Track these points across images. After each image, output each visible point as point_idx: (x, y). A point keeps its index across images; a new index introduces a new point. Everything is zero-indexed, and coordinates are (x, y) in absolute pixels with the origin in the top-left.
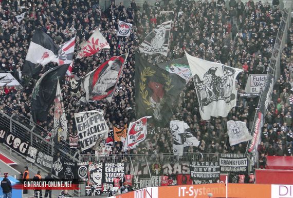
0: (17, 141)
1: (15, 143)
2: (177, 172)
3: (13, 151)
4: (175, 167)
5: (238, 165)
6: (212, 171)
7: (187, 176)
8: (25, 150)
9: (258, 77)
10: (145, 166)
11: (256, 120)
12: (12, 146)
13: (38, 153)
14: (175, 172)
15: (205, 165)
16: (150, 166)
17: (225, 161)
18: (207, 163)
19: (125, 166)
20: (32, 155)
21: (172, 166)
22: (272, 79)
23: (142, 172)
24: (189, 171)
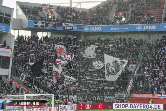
0: (36, 87)
1: (35, 88)
2: (98, 100)
3: (34, 91)
4: (98, 97)
5: (122, 97)
6: (112, 99)
7: (102, 101)
8: (39, 90)
9: (133, 65)
10: (85, 97)
11: (130, 80)
12: (34, 89)
13: (43, 91)
14: (97, 100)
15: (109, 97)
16: (87, 97)
17: (117, 95)
18: (110, 96)
19: (77, 97)
20: (41, 92)
21: (96, 97)
22: (138, 66)
23: (84, 99)
24: (103, 99)
